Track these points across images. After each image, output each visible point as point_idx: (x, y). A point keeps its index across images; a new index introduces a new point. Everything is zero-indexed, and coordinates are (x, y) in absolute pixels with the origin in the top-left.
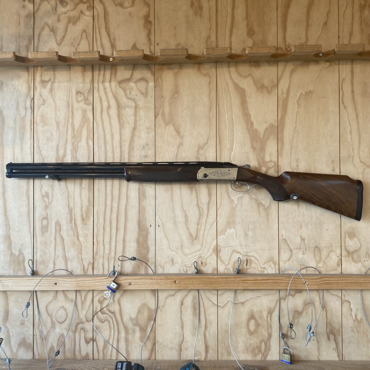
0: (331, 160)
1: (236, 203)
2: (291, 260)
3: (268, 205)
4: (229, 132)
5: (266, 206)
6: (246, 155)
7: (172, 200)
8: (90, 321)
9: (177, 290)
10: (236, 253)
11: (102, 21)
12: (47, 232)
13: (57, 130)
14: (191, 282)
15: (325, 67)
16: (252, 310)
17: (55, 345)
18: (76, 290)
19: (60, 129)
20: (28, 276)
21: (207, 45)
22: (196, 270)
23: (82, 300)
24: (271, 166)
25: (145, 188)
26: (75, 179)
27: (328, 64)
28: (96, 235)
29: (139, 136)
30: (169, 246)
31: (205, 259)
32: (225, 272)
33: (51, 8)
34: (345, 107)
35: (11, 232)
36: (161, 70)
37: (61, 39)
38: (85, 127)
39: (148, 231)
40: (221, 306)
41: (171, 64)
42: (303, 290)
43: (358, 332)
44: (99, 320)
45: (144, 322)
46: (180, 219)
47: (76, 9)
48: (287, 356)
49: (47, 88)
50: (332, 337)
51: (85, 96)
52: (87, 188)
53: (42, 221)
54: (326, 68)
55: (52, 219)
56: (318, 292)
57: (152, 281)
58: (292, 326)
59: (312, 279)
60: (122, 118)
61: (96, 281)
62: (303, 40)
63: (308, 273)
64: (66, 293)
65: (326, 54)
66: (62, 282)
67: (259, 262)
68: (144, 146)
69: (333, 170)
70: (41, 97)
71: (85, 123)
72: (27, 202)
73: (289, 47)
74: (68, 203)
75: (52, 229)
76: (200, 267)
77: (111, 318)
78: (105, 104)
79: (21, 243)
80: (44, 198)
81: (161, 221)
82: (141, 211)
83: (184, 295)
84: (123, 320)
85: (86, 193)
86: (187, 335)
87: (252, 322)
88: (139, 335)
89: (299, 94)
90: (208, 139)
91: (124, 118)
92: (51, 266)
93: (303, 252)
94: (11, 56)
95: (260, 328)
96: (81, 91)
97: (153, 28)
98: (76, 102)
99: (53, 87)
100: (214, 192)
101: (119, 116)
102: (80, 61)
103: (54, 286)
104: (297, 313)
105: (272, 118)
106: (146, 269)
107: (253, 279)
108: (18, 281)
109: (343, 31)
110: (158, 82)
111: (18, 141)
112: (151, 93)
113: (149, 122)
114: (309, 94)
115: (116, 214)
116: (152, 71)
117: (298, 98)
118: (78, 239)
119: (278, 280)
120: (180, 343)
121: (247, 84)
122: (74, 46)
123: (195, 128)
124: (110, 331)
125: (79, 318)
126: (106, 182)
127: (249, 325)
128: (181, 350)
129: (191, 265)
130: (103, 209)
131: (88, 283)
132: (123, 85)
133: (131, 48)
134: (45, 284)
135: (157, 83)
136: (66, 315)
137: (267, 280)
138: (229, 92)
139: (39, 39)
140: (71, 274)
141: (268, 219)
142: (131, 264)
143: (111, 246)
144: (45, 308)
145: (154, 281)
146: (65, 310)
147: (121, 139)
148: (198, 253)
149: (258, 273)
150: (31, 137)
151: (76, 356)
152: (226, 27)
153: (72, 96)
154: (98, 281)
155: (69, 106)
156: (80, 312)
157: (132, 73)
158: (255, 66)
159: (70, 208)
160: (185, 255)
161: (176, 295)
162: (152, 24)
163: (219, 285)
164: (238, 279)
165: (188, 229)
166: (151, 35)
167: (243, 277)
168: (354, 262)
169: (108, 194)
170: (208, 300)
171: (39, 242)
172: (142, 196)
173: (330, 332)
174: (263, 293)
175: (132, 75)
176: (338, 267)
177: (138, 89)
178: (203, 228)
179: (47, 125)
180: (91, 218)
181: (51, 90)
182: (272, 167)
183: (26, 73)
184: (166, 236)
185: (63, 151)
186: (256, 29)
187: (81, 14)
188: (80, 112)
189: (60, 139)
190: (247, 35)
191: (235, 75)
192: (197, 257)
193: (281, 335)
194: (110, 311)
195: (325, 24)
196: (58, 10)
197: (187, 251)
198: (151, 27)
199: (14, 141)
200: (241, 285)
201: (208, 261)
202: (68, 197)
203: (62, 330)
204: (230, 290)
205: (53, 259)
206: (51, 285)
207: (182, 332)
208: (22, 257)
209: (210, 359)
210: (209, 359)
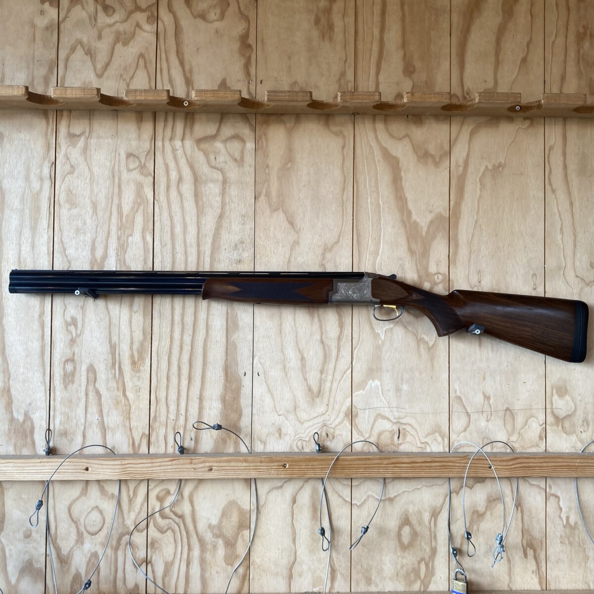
0: (531, 272)
1: (383, 338)
2: (468, 430)
3: (432, 343)
4: (373, 226)
5: (431, 344)
6: (400, 262)
7: (281, 333)
8: (142, 531)
9: (286, 480)
10: (382, 419)
11: (171, 41)
12: (73, 382)
13: (93, 215)
14: (310, 467)
15: (523, 127)
16: (407, 511)
17: (83, 571)
18: (120, 480)
19: (98, 214)
20: (40, 457)
21: (340, 86)
22: (317, 446)
23: (129, 496)
24: (438, 281)
25: (237, 313)
26: (122, 297)
27: (528, 123)
28: (155, 389)
29: (229, 228)
30: (275, 407)
31: (331, 428)
32: (365, 451)
33: (88, 16)
34: (554, 191)
35: (11, 382)
36: (267, 123)
37: (102, 68)
38: (140, 211)
39: (241, 384)
40: (356, 505)
41: (282, 114)
42: (486, 478)
43: (571, 544)
44: (157, 529)
45: (231, 532)
46: (293, 362)
47: (129, 20)
48: (461, 583)
49: (77, 146)
50: (530, 552)
51: (140, 161)
52: (141, 312)
53: (65, 365)
54: (525, 129)
55: (81, 361)
56: (509, 480)
57: (246, 465)
58: (471, 536)
59: (500, 461)
60: (202, 199)
61: (155, 464)
62: (490, 84)
63: (495, 450)
64: (102, 483)
65: (525, 108)
66: (97, 466)
67: (417, 432)
68: (236, 245)
69: (534, 289)
70: (68, 161)
71: (139, 205)
72: (41, 333)
73: (468, 94)
74: (108, 337)
75: (82, 377)
76: (324, 441)
77: (178, 525)
78: (174, 175)
79: (28, 401)
80: (69, 327)
81: (263, 367)
82: (230, 349)
83: (297, 487)
84: (198, 528)
85: (139, 319)
86: (302, 553)
87: (406, 530)
88: (224, 553)
89: (483, 168)
90: (339, 236)
91: (204, 199)
92: (79, 440)
93: (487, 417)
94: (20, 93)
95: (419, 538)
96: (134, 153)
97: (253, 57)
98: (125, 171)
99: (89, 144)
100: (347, 320)
101: (197, 195)
102: (135, 105)
103: (84, 473)
104: (477, 516)
105: (440, 205)
106: (236, 444)
107: (409, 461)
108: (22, 465)
109: (551, 72)
110: (260, 142)
111: (27, 232)
112: (249, 159)
113: (245, 207)
114: (498, 169)
115: (189, 354)
116: (251, 125)
117: (481, 174)
118: (124, 394)
119: (448, 462)
120: (290, 565)
121: (402, 150)
122: (124, 80)
123: (318, 217)
124: (176, 547)
125: (124, 525)
126: (172, 302)
127: (401, 535)
128: (291, 577)
129: (310, 438)
130: (168, 346)
131: (141, 468)
132: (204, 146)
133: (218, 87)
134: (68, 469)
135: (260, 146)
136: (102, 521)
137: (431, 462)
138: (374, 161)
139: (66, 67)
140: (111, 454)
141: (433, 365)
142: (212, 436)
143: (180, 407)
144: (67, 510)
145: (251, 465)
146: (101, 512)
147: (198, 233)
148: (321, 419)
149: (417, 451)
150: (48, 226)
151: (118, 590)
152: (370, 58)
153: (119, 161)
154: (158, 464)
155: (114, 177)
156: (126, 516)
157: (220, 126)
158: (415, 123)
159: (113, 344)
160: (300, 422)
161: (284, 488)
162: (252, 50)
163: (354, 471)
164: (386, 462)
165: (306, 380)
166: (251, 66)
167: (394, 458)
168: (566, 433)
169: (176, 322)
170: (336, 495)
171: (58, 399)
172: (231, 327)
173: (528, 545)
174: (424, 483)
175: (218, 130)
176: (541, 441)
177: (229, 153)
178: (330, 378)
179: (76, 207)
180: (147, 361)
181: (85, 150)
182: (440, 283)
183: (44, 122)
184: (269, 391)
185: (103, 250)
186: (418, 64)
187: (137, 29)
188: (133, 187)
189: (98, 230)
190: (404, 72)
191: (383, 136)
192: (319, 425)
193: (451, 550)
194: (176, 514)
195: (524, 60)
196: (99, 21)
197: (303, 416)
198: (251, 54)
199: (21, 233)
200: (391, 470)
201: (337, 432)
202: (110, 326)
203: (95, 545)
204: (371, 478)
205: (82, 428)
206: (79, 471)
207: (293, 546)
208: (30, 425)
209: (338, 591)
210: (336, 591)
